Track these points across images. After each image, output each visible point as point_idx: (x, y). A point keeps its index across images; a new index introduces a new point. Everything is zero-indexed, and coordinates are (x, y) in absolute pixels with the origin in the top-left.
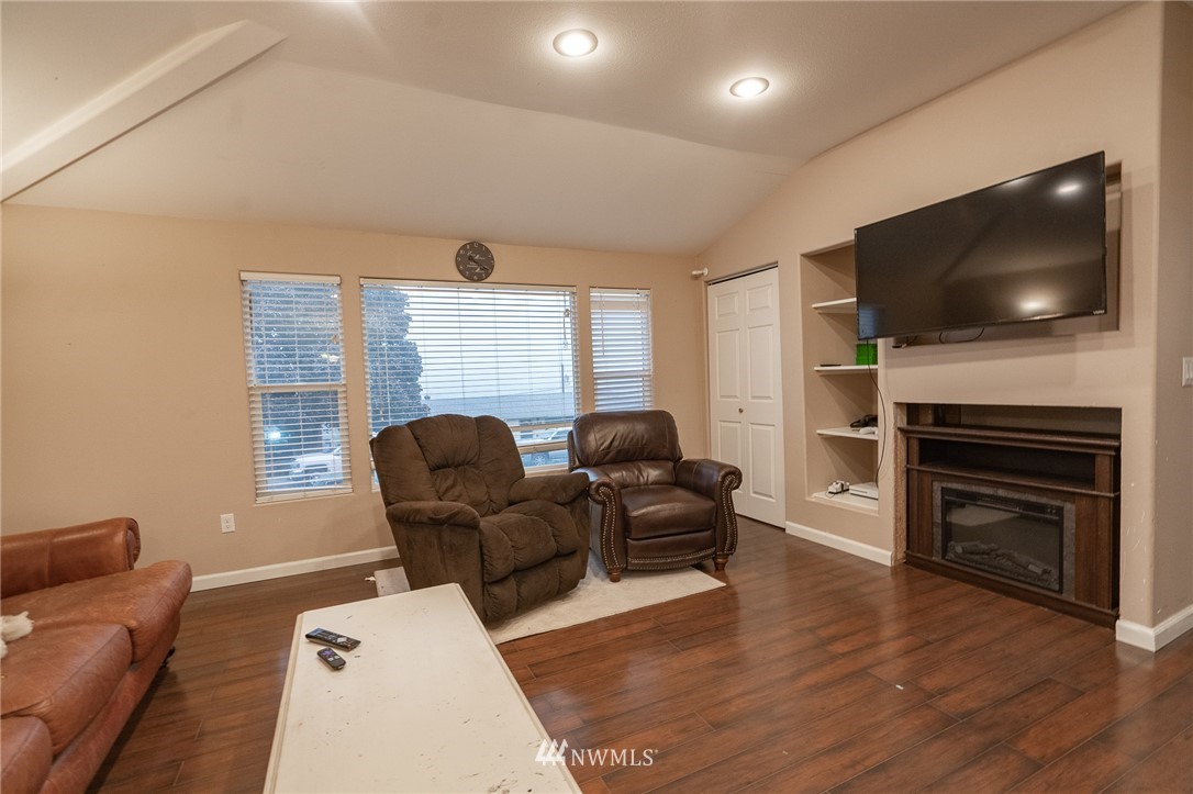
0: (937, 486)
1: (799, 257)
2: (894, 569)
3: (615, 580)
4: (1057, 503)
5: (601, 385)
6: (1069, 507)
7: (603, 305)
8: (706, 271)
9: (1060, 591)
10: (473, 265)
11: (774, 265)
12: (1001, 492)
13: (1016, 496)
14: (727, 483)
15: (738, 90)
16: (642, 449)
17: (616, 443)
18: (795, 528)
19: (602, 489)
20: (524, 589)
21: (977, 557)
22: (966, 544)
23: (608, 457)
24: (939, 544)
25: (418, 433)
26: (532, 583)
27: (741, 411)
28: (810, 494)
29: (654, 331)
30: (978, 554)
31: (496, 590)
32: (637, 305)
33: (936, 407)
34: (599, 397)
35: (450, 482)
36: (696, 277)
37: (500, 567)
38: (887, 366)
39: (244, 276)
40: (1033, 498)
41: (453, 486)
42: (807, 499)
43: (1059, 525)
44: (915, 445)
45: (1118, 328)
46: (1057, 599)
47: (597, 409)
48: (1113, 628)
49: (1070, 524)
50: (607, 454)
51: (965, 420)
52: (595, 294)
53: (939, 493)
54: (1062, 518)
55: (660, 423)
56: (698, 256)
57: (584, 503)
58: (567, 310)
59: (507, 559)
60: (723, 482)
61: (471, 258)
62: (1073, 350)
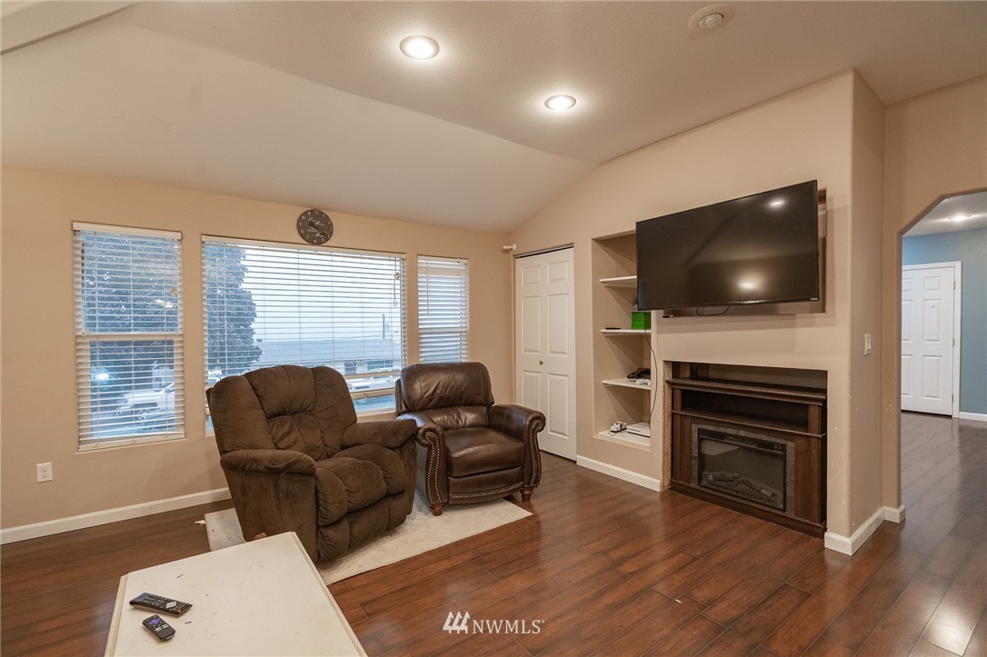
0: (695, 427)
1: (590, 240)
2: (662, 494)
3: (437, 514)
4: (782, 442)
5: (425, 338)
6: (790, 445)
7: (428, 270)
8: (514, 247)
9: (784, 510)
10: (313, 230)
11: (570, 246)
12: (742, 433)
13: (753, 436)
14: (533, 426)
15: (551, 104)
16: (461, 397)
17: (438, 391)
18: (584, 461)
19: (428, 434)
20: (357, 529)
21: (724, 484)
22: (716, 473)
23: (431, 403)
24: (696, 474)
25: (256, 383)
26: (364, 523)
27: (541, 363)
28: (597, 432)
29: (471, 294)
30: (724, 481)
31: (330, 532)
32: (458, 272)
33: (692, 364)
34: (423, 350)
35: (286, 429)
36: (507, 251)
37: (334, 510)
38: (659, 332)
39: (76, 226)
40: (764, 438)
41: (289, 433)
42: (594, 437)
43: (783, 458)
44: (678, 395)
45: (824, 311)
46: (780, 516)
47: (421, 360)
48: (822, 537)
49: (791, 458)
50: (431, 400)
51: (712, 374)
52: (422, 261)
53: (696, 433)
54: (785, 452)
55: (476, 373)
56: (509, 233)
57: (412, 446)
58: (397, 274)
59: (341, 502)
60: (530, 426)
61: (311, 224)
62: (794, 326)
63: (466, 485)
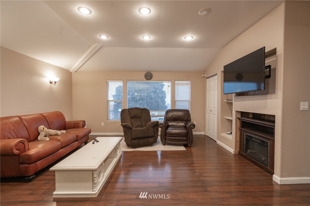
0: (245, 134)
1: (220, 72)
2: (235, 155)
3: (164, 145)
4: (267, 141)
5: (177, 103)
6: (269, 142)
7: (178, 84)
8: (206, 75)
9: (267, 166)
10: (148, 77)
11: (216, 74)
12: (256, 137)
13: (259, 138)
14: (191, 127)
15: (186, 38)
17: (173, 116)
18: (218, 142)
19: (161, 125)
20: (140, 142)
21: (252, 154)
22: (251, 151)
23: (171, 119)
24: (245, 150)
26: (142, 141)
27: (211, 111)
28: (222, 133)
29: (191, 90)
30: (252, 153)
31: (133, 141)
32: (187, 84)
34: (177, 106)
35: (134, 121)
36: (204, 77)
37: (134, 137)
38: (234, 101)
39: (107, 81)
40: (262, 139)
41: (135, 121)
42: (220, 134)
43: (267, 147)
44: (241, 122)
46: (265, 168)
49: (269, 147)
52: (176, 82)
53: (245, 136)
54: (268, 145)
56: (204, 71)
58: (169, 86)
59: (136, 135)
61: (148, 75)
62: (266, 99)
63: (170, 139)
